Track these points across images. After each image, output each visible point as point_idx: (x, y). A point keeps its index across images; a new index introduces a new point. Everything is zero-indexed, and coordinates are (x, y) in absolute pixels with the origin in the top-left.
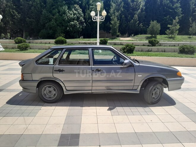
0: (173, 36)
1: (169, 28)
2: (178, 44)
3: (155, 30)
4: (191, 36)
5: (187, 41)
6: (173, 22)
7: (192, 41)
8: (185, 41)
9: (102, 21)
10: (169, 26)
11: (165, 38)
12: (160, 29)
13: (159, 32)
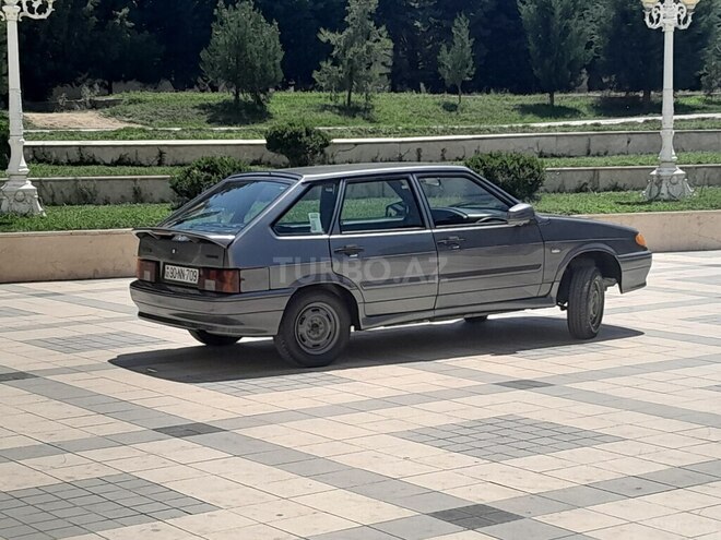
0: (357, 98)
1: (329, 46)
2: (419, 151)
3: (258, 65)
4: (453, 98)
5: (453, 132)
6: (347, 13)
7: (479, 131)
8: (444, 132)
9: (36, 16)
10: (325, 36)
11: (320, 116)
12: (280, 55)
13: (281, 75)
